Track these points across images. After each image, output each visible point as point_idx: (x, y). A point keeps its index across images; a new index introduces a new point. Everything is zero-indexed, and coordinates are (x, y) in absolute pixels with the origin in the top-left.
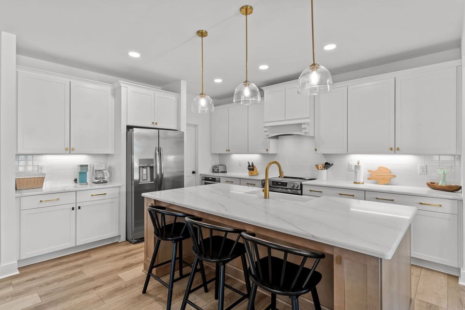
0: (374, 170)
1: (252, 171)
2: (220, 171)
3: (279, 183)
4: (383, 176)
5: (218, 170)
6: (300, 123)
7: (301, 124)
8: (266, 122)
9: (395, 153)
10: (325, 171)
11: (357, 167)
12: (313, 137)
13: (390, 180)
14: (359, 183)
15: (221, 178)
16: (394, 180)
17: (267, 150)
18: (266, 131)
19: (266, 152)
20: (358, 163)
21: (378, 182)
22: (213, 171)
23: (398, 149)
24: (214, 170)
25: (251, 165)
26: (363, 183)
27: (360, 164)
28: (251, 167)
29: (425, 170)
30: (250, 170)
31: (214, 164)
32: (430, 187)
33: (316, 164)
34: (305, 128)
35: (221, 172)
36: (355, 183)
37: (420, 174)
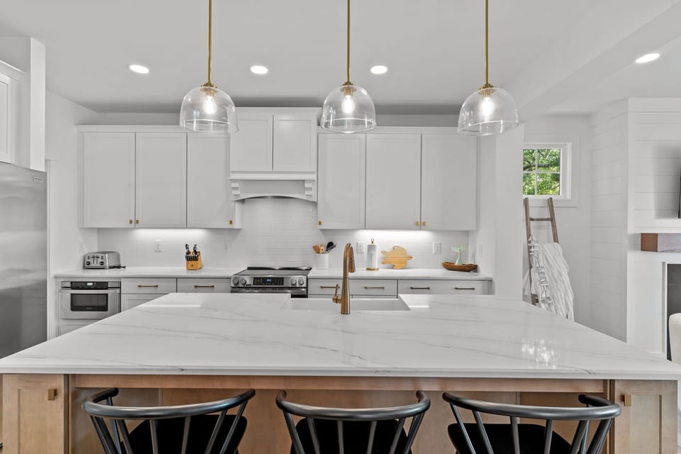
0: (388, 251)
1: (193, 262)
2: (107, 264)
3: (268, 280)
4: (398, 257)
5: (102, 263)
6: (303, 179)
7: (304, 181)
8: (233, 172)
9: (421, 229)
10: (327, 256)
11: (371, 247)
12: (315, 204)
13: (405, 263)
14: (374, 270)
15: (122, 281)
16: (410, 262)
17: (231, 222)
18: (236, 189)
19: (229, 226)
20: (372, 242)
21: (394, 266)
22: (87, 266)
23: (424, 224)
24: (89, 263)
25: (191, 250)
26: (378, 269)
27: (374, 244)
28: (192, 255)
29: (439, 248)
30: (189, 259)
31: (86, 251)
32: (446, 268)
33: (315, 245)
34: (310, 189)
35: (110, 268)
36: (368, 269)
37: (435, 253)
